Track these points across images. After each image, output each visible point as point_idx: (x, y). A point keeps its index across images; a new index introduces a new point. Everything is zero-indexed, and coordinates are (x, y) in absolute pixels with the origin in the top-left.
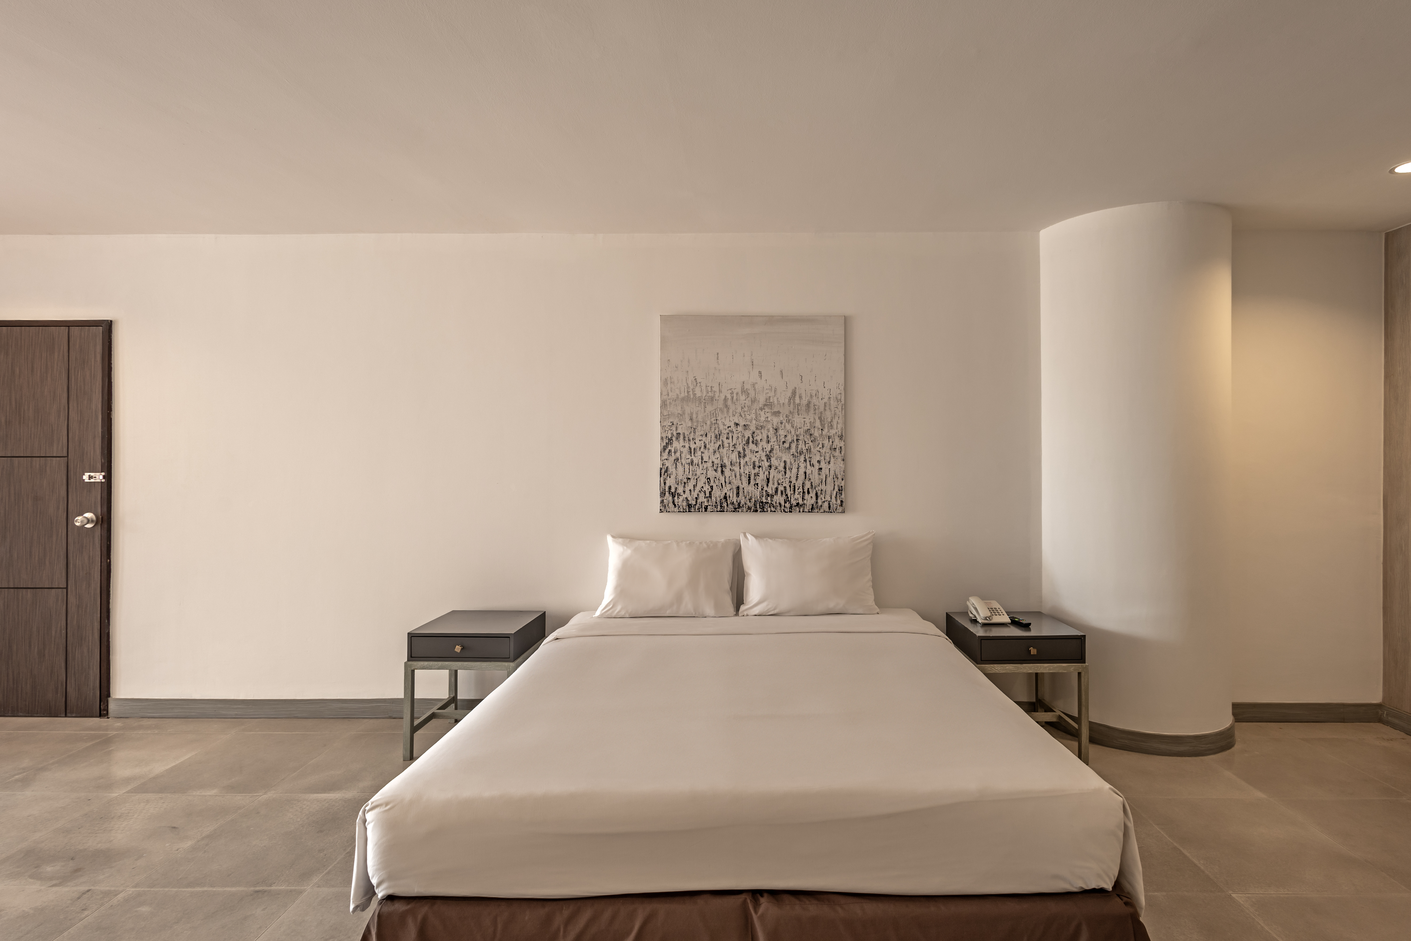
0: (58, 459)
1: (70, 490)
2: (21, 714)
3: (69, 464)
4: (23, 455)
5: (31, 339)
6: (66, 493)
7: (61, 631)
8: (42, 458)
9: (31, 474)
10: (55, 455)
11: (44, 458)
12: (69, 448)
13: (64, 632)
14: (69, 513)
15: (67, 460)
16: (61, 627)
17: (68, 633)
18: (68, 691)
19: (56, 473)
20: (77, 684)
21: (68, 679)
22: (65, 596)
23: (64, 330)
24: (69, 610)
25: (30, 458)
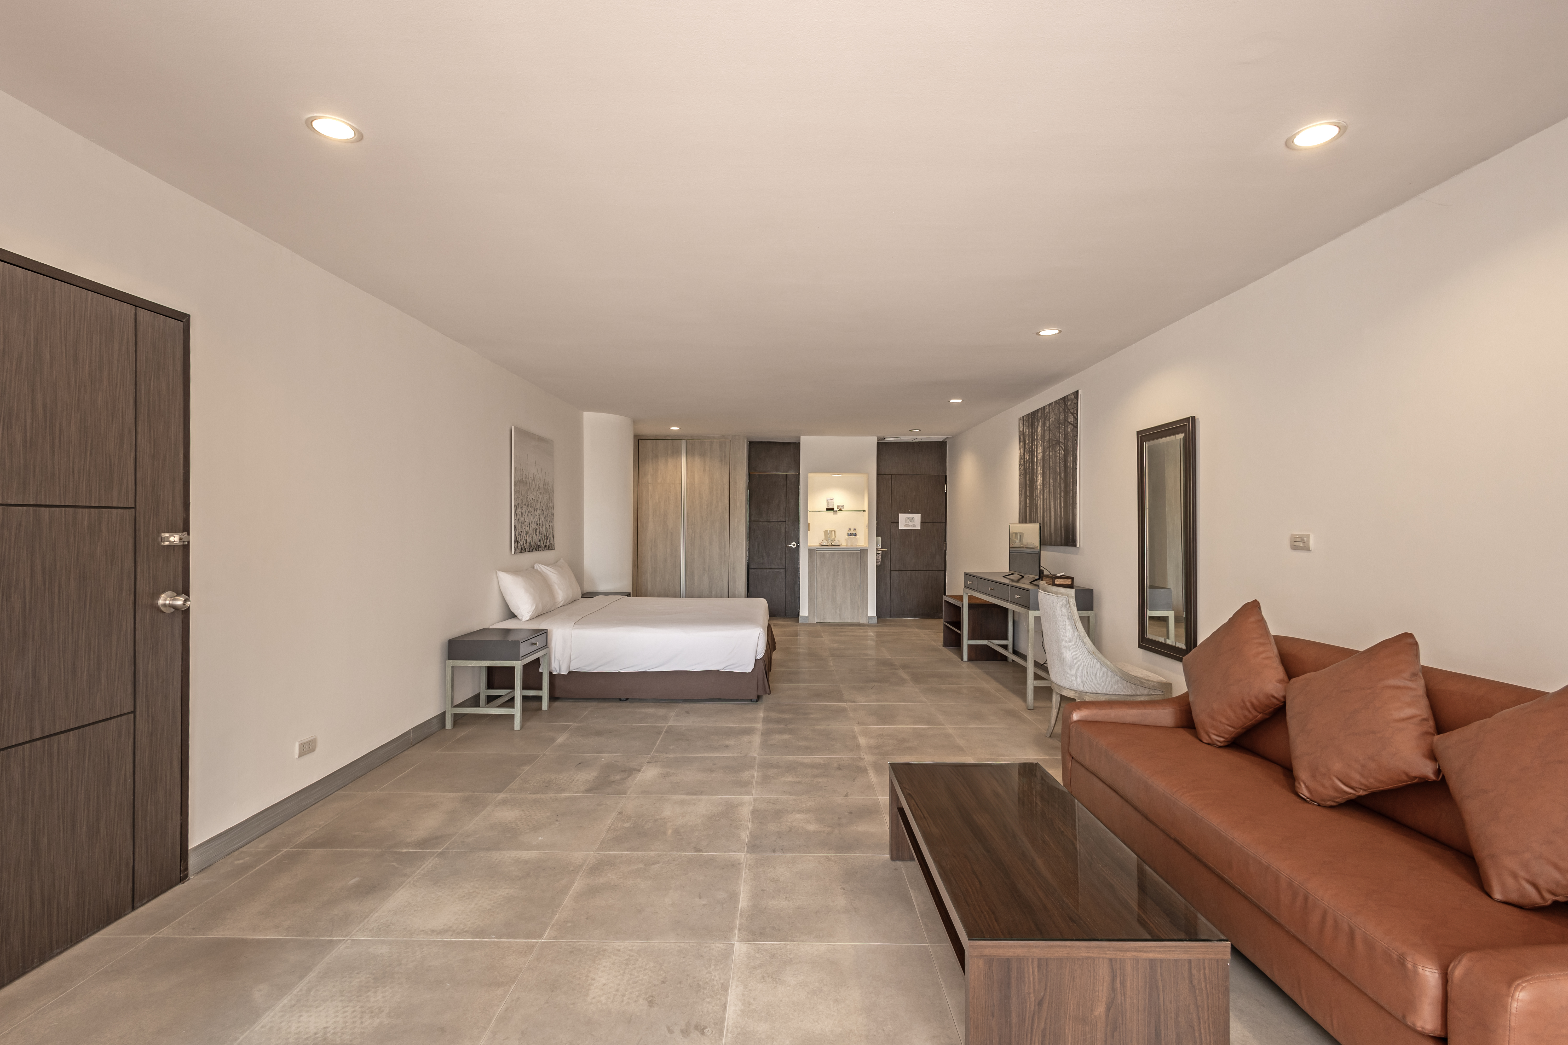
0: (120, 511)
1: (139, 560)
2: (58, 951)
3: (137, 518)
4: (58, 504)
5: (72, 307)
6: (133, 565)
7: (125, 780)
8: (93, 510)
9: (75, 537)
10: (114, 505)
11: (96, 510)
12: (138, 495)
13: (130, 781)
14: (137, 595)
15: (134, 512)
16: (125, 775)
17: (136, 780)
18: (136, 869)
19: (117, 534)
20: (149, 851)
21: (137, 850)
22: (132, 723)
23: (128, 309)
24: (138, 743)
25: (71, 509)
